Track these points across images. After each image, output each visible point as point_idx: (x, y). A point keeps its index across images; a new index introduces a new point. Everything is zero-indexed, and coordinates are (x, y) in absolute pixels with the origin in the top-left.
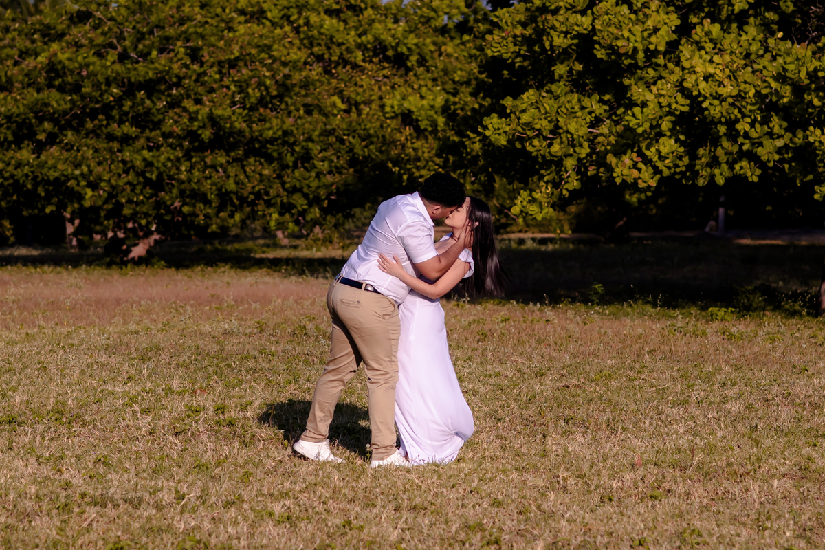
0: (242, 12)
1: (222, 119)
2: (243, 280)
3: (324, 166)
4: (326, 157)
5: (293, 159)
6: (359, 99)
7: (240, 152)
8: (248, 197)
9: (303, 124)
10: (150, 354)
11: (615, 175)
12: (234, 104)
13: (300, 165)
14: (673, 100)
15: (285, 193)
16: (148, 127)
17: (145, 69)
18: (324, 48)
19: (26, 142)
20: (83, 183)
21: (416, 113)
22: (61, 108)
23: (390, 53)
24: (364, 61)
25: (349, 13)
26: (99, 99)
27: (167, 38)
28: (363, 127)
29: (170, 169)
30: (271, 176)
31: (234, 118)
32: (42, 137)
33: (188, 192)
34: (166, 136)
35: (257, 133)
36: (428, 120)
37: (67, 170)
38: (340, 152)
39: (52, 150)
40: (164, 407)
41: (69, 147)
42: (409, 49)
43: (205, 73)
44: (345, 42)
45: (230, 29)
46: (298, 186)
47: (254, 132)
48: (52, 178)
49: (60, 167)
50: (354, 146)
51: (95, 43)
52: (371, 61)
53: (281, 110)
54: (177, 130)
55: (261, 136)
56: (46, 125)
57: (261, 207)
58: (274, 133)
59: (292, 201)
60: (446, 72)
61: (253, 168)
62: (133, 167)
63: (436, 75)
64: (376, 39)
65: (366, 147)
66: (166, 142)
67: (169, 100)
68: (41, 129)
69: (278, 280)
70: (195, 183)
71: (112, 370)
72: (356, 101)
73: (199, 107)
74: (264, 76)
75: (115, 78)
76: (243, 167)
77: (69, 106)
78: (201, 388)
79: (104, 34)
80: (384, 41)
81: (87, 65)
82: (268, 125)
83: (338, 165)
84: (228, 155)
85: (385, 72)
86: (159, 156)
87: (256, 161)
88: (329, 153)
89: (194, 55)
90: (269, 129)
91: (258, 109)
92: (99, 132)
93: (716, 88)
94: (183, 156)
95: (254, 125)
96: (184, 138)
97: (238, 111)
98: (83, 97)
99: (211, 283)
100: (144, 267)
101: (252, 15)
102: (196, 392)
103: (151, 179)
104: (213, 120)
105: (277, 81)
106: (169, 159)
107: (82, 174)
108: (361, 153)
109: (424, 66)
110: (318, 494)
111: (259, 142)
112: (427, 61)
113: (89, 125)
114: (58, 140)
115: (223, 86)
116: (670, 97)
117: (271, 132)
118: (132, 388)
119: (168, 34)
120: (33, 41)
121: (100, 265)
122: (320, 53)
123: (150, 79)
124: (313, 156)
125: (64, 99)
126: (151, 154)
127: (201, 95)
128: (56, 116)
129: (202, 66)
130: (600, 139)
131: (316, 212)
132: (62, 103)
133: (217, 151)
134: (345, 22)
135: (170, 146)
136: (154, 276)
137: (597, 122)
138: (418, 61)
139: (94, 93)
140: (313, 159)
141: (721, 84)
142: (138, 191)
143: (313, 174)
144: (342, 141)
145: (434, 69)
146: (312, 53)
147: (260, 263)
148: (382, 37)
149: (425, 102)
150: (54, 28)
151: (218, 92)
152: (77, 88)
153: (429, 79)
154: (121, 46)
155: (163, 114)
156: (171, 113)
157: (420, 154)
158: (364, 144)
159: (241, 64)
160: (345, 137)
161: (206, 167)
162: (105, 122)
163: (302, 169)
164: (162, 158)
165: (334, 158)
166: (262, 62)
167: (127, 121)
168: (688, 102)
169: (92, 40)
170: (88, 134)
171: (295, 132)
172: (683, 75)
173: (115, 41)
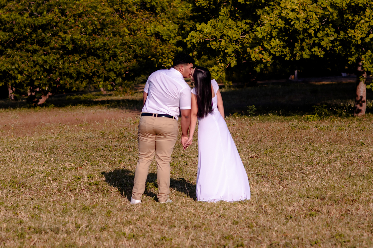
1: (77, 40)
2: (89, 111)
3: (123, 59)
4: (123, 55)
5: (109, 56)
6: (135, 28)
7: (85, 55)
8: (89, 74)
9: (113, 41)
10: (54, 150)
11: (251, 57)
12: (81, 33)
13: (112, 59)
14: (277, 22)
15: (106, 72)
16: (44, 45)
17: (41, 20)
20: (16, 72)
21: (161, 33)
22: (5, 39)
24: (137, 10)
26: (22, 34)
27: (51, 5)
28: (139, 41)
29: (55, 63)
30: (99, 64)
31: (82, 39)
33: (63, 73)
34: (52, 49)
35: (92, 45)
36: (167, 35)
38: (129, 52)
39: (1, 57)
40: (63, 177)
41: (9, 56)
42: (157, 3)
43: (68, 20)
44: (128, 2)
46: (112, 68)
47: (91, 45)
48: (2, 70)
49: (5, 65)
50: (136, 49)
51: (18, 9)
52: (140, 11)
53: (102, 35)
54: (57, 46)
55: (94, 46)
57: (95, 79)
58: (100, 45)
59: (109, 75)
60: (174, 14)
61: (91, 61)
62: (38, 64)
63: (169, 16)
65: (141, 49)
66: (52, 52)
67: (52, 33)
69: (105, 110)
70: (66, 69)
71: (37, 159)
72: (134, 29)
73: (66, 35)
74: (94, 20)
75: (28, 24)
76: (87, 61)
77: (8, 38)
78: (80, 166)
79: (22, 5)
81: (16, 19)
82: (97, 42)
83: (129, 58)
84: (80, 56)
85: (146, 15)
86: (50, 58)
87: (92, 58)
88: (125, 53)
89: (63, 12)
90: (97, 43)
91: (92, 35)
92: (22, 48)
93: (296, 15)
94: (60, 57)
95: (91, 42)
96: (60, 49)
97: (84, 36)
98: (14, 34)
99: (75, 113)
100: (45, 108)
102: (78, 169)
103: (47, 68)
104: (73, 41)
105: (100, 22)
106: (54, 59)
107: (15, 68)
108: (139, 52)
109: (164, 12)
110: (146, 221)
112: (165, 10)
113: (18, 46)
114: (4, 53)
115: (76, 26)
116: (275, 21)
117: (98, 44)
118: (47, 168)
119: (51, 3)
121: (25, 107)
122: (117, 8)
123: (44, 24)
124: (118, 54)
125: (6, 35)
126: (46, 57)
127: (67, 30)
128: (3, 42)
129: (66, 17)
130: (246, 40)
131: (120, 80)
132: (5, 36)
133: (75, 54)
135: (54, 53)
136: (49, 111)
137: (244, 33)
138: (161, 10)
139: (19, 32)
140: (117, 56)
141: (298, 13)
142: (41, 74)
143: (118, 63)
144: (130, 48)
145: (168, 13)
146: (114, 9)
147: (96, 103)
149: (165, 28)
151: (74, 28)
152: (11, 30)
153: (166, 18)
154: (30, 10)
155: (50, 39)
156: (53, 39)
157: (164, 51)
158: (140, 48)
159: (84, 15)
160: (131, 46)
161: (70, 62)
162: (25, 44)
163: (113, 61)
164: (51, 59)
165: (127, 55)
166: (93, 14)
167: (34, 43)
168: (284, 22)
169: (17, 8)
170: (18, 49)
171: (109, 44)
172: (281, 10)
173: (27, 8)
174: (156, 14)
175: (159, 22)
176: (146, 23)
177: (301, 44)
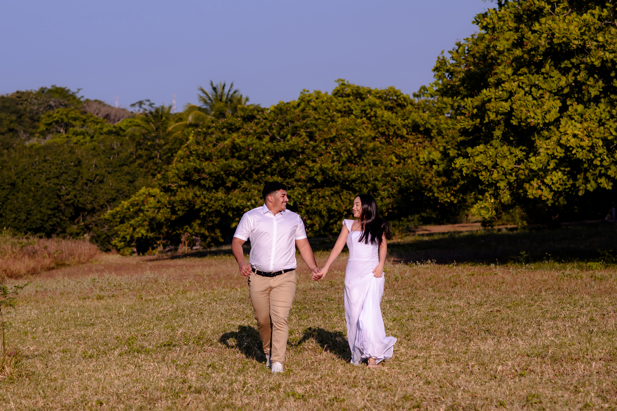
0: (339, 111)
1: (327, 170)
3: (385, 194)
4: (386, 189)
5: (367, 191)
6: (405, 155)
7: (338, 188)
8: (343, 213)
9: (372, 172)
11: (528, 194)
12: (333, 161)
14: (555, 151)
16: (287, 177)
17: (284, 145)
18: (385, 128)
19: (221, 188)
22: (239, 168)
23: (422, 129)
24: (407, 134)
25: (399, 108)
26: (259, 162)
27: (296, 127)
29: (300, 199)
32: (229, 184)
33: (311, 211)
34: (297, 181)
37: (243, 202)
38: (393, 185)
39: (235, 192)
41: (245, 190)
42: (432, 126)
45: (333, 121)
47: (345, 176)
48: (234, 206)
49: (239, 201)
50: (401, 182)
51: (257, 132)
52: (411, 134)
53: (360, 164)
54: (303, 177)
55: (349, 177)
56: (231, 178)
58: (356, 176)
63: (448, 140)
64: (413, 121)
66: (297, 184)
67: (298, 161)
68: (228, 180)
70: (314, 206)
72: (403, 157)
73: (314, 164)
74: (350, 145)
75: (268, 151)
76: (340, 196)
77: (243, 167)
79: (262, 127)
80: (418, 122)
82: (352, 172)
83: (392, 193)
84: (331, 190)
85: (419, 140)
88: (387, 186)
89: (311, 136)
90: (353, 173)
91: (347, 164)
92: (261, 181)
93: (579, 142)
94: (307, 192)
95: (345, 172)
96: (307, 182)
98: (250, 161)
101: (345, 112)
104: (323, 171)
105: (357, 148)
106: (299, 194)
108: (405, 186)
109: (441, 135)
111: (349, 181)
112: (442, 133)
113: (255, 177)
114: (238, 186)
115: (327, 152)
116: (553, 149)
117: (354, 175)
119: (296, 125)
120: (223, 133)
122: (383, 131)
123: (287, 150)
124: (378, 188)
125: (240, 164)
127: (315, 158)
128: (237, 172)
129: (316, 142)
130: (521, 171)
132: (239, 165)
133: (325, 188)
134: (396, 113)
135: (300, 186)
137: (519, 162)
138: (437, 132)
139: (256, 159)
141: (582, 140)
144: (394, 180)
146: (379, 132)
148: (417, 120)
150: (234, 125)
151: (324, 156)
152: (247, 157)
154: (271, 133)
155: (295, 169)
156: (300, 169)
158: (406, 180)
159: (337, 139)
160: (396, 178)
161: (319, 198)
162: (264, 175)
164: (296, 193)
165: (390, 189)
166: (348, 138)
167: (275, 174)
168: (564, 151)
169: (255, 131)
170: (255, 182)
171: (368, 176)
172: (560, 136)
173: (268, 131)
174: (432, 138)
175: (435, 148)
176: (418, 149)
177: (585, 175)
